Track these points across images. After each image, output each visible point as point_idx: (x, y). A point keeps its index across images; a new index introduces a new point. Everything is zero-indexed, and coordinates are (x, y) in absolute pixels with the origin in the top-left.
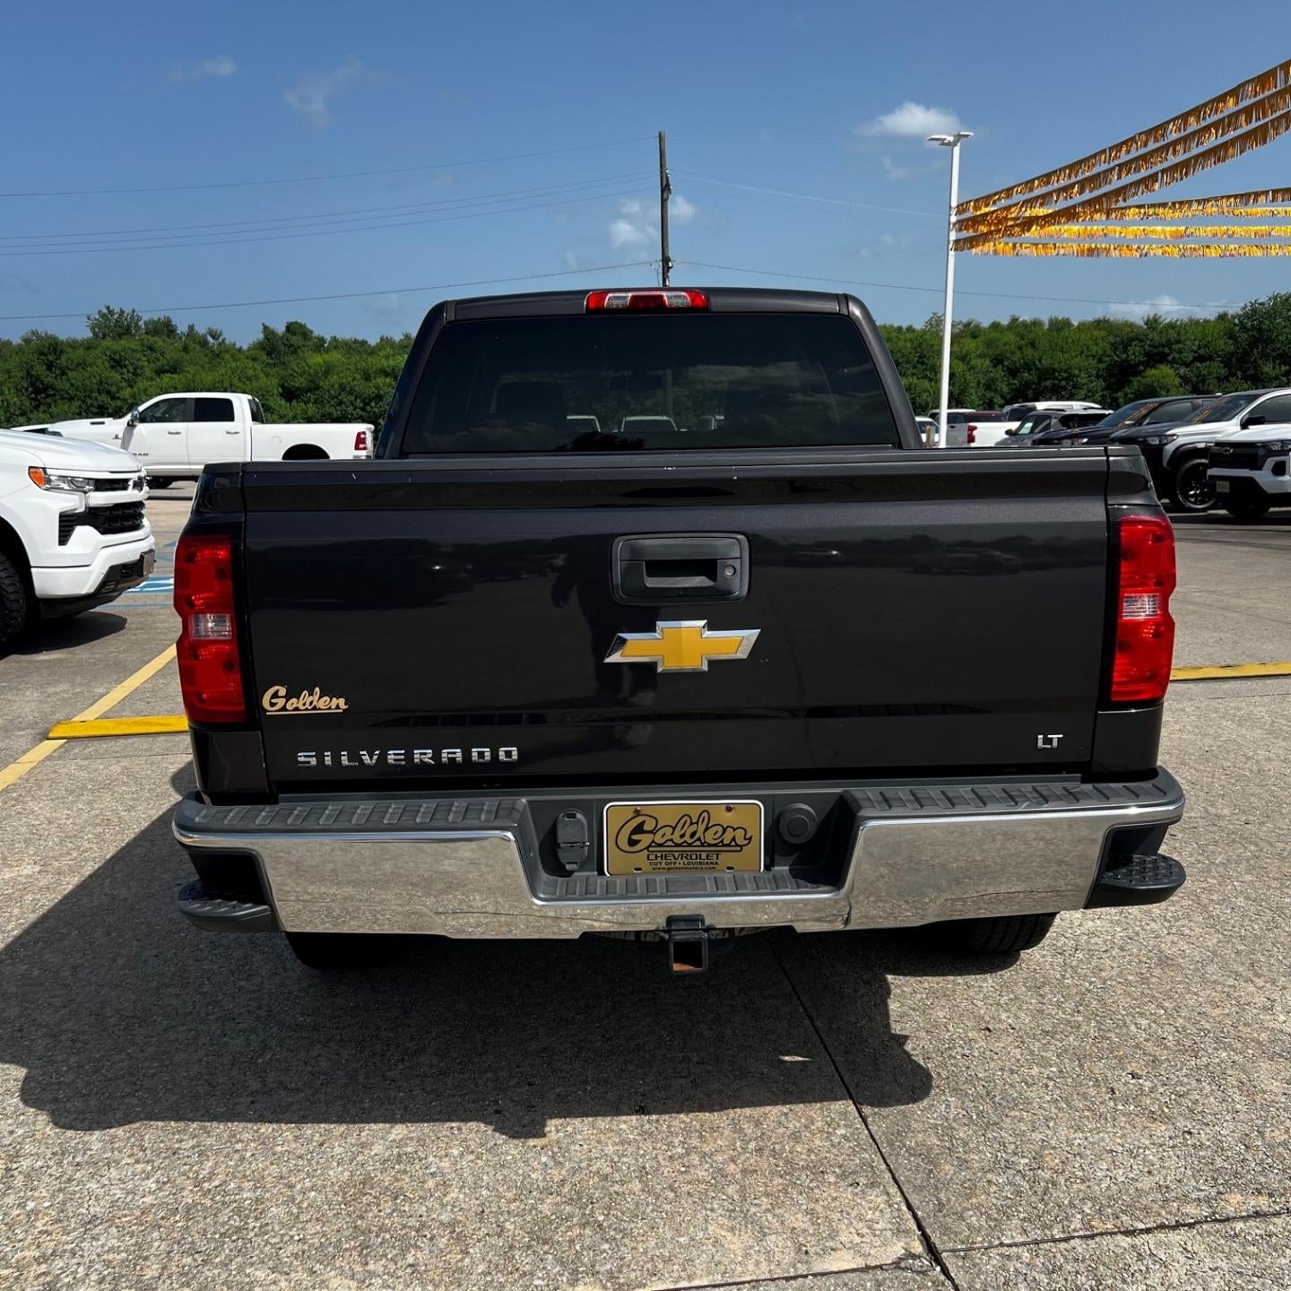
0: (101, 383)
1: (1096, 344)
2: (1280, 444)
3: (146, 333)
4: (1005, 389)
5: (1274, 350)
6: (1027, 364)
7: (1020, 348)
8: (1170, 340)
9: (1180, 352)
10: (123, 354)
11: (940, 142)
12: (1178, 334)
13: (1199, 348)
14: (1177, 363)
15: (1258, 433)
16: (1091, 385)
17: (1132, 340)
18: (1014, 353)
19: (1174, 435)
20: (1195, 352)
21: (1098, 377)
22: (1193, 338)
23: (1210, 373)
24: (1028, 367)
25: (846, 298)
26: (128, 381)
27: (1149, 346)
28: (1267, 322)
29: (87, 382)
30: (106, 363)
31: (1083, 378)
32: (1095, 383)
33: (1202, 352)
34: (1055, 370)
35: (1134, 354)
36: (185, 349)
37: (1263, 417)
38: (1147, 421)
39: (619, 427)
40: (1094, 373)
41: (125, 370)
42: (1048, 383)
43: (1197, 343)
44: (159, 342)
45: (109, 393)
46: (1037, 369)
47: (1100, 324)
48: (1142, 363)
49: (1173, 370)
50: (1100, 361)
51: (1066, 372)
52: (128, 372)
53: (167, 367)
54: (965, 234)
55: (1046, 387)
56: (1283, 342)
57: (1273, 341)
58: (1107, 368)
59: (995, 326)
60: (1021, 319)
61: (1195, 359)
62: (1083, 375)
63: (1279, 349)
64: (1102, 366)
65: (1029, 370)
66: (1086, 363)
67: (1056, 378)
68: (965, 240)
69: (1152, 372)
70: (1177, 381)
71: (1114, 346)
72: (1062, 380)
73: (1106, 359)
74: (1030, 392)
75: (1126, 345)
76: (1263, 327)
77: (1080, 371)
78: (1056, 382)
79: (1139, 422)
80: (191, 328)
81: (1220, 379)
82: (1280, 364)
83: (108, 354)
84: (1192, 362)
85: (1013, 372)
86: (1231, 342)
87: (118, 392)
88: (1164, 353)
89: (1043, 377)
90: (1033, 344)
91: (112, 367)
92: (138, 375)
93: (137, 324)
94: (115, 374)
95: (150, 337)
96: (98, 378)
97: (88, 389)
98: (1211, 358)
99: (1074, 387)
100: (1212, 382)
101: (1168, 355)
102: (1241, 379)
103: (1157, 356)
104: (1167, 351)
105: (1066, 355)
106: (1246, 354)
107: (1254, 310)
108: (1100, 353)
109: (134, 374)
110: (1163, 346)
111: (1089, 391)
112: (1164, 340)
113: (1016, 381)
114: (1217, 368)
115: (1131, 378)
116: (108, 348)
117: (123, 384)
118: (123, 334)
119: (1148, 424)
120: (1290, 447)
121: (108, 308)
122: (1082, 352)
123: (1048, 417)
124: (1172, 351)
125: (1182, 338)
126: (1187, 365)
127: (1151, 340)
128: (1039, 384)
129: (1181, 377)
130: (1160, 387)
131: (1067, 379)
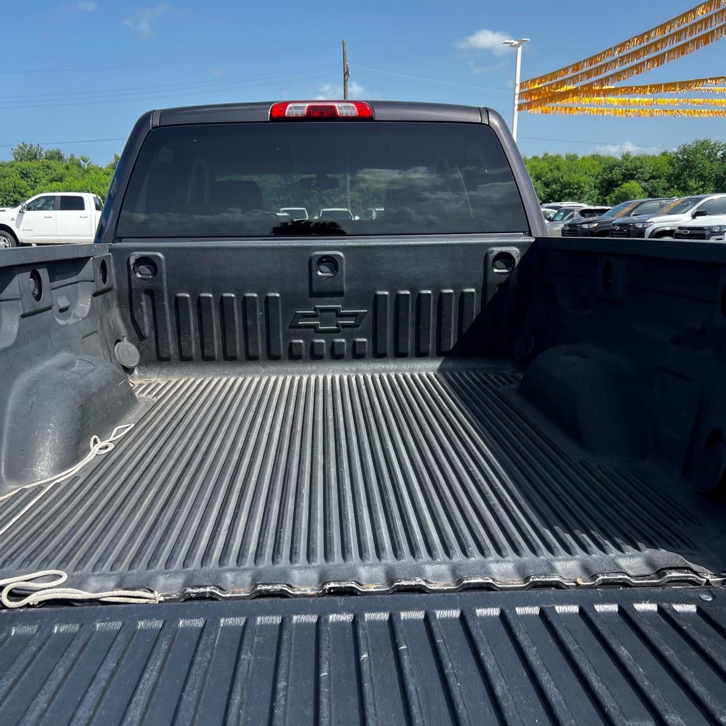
0: (15, 187)
1: (594, 168)
2: (719, 228)
3: (46, 158)
4: (542, 194)
5: (696, 173)
6: (555, 180)
7: (551, 170)
8: (636, 167)
9: (642, 173)
10: (28, 170)
11: (509, 45)
12: (641, 163)
13: (653, 171)
14: (641, 180)
15: (702, 222)
16: (591, 192)
17: (615, 166)
18: (547, 173)
19: (652, 222)
20: (651, 173)
21: (595, 187)
22: (649, 165)
23: (659, 186)
24: (555, 181)
25: (487, 111)
26: (31, 186)
27: (625, 170)
28: (692, 156)
29: (7, 186)
30: (18, 176)
31: (587, 188)
32: (593, 191)
33: (654, 173)
34: (571, 184)
35: (616, 174)
36: (67, 168)
37: (705, 212)
38: (633, 213)
39: (319, 215)
40: (593, 185)
41: (29, 180)
42: (567, 191)
43: (652, 168)
44: (53, 164)
45: (20, 193)
46: (561, 183)
47: (594, 157)
48: (620, 180)
49: (638, 184)
50: (596, 178)
51: (577, 184)
52: (31, 180)
53: (56, 178)
54: (524, 101)
55: (565, 193)
56: (701, 168)
57: (695, 168)
58: (600, 183)
59: (535, 158)
60: (550, 154)
61: (650, 178)
62: (586, 186)
63: (698, 172)
64: (598, 181)
65: (556, 183)
66: (588, 180)
67: (571, 188)
68: (525, 104)
69: (626, 185)
70: (641, 190)
71: (605, 170)
72: (574, 189)
73: (600, 177)
74: (556, 196)
75: (611, 168)
76: (690, 159)
77: (585, 184)
78: (571, 190)
79: (628, 214)
80: (72, 156)
81: (664, 189)
82: (699, 181)
83: (19, 170)
84: (649, 179)
85: (547, 185)
86: (671, 167)
87: (25, 192)
88: (633, 174)
89: (564, 187)
90: (558, 168)
91: (22, 178)
92: (37, 182)
93: (40, 153)
94: (24, 182)
95: (47, 161)
96: (13, 184)
97: (7, 190)
98: (660, 177)
99: (582, 193)
100: (660, 191)
101: (635, 175)
102: (677, 189)
103: (629, 176)
104: (635, 172)
105: (577, 175)
106: (679, 174)
107: (685, 149)
108: (596, 174)
109: (35, 182)
110: (632, 170)
111: (590, 196)
112: (633, 166)
113: (548, 190)
114: (663, 183)
115: (614, 188)
116: (19, 166)
117: (29, 188)
118: (33, 159)
119: (634, 215)
120: (725, 230)
121: (23, 143)
122: (586, 173)
123: (573, 210)
124: (637, 173)
125: (644, 166)
126: (646, 181)
127: (626, 167)
128: (561, 191)
129: (643, 188)
130: (631, 194)
131: (577, 189)
